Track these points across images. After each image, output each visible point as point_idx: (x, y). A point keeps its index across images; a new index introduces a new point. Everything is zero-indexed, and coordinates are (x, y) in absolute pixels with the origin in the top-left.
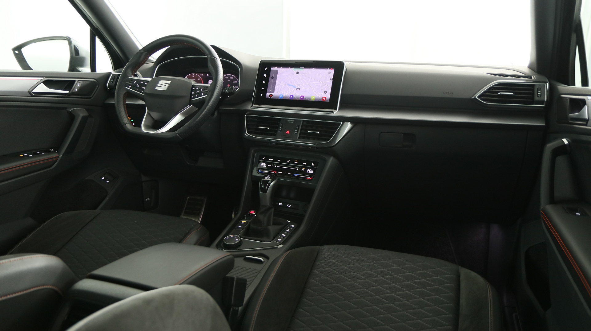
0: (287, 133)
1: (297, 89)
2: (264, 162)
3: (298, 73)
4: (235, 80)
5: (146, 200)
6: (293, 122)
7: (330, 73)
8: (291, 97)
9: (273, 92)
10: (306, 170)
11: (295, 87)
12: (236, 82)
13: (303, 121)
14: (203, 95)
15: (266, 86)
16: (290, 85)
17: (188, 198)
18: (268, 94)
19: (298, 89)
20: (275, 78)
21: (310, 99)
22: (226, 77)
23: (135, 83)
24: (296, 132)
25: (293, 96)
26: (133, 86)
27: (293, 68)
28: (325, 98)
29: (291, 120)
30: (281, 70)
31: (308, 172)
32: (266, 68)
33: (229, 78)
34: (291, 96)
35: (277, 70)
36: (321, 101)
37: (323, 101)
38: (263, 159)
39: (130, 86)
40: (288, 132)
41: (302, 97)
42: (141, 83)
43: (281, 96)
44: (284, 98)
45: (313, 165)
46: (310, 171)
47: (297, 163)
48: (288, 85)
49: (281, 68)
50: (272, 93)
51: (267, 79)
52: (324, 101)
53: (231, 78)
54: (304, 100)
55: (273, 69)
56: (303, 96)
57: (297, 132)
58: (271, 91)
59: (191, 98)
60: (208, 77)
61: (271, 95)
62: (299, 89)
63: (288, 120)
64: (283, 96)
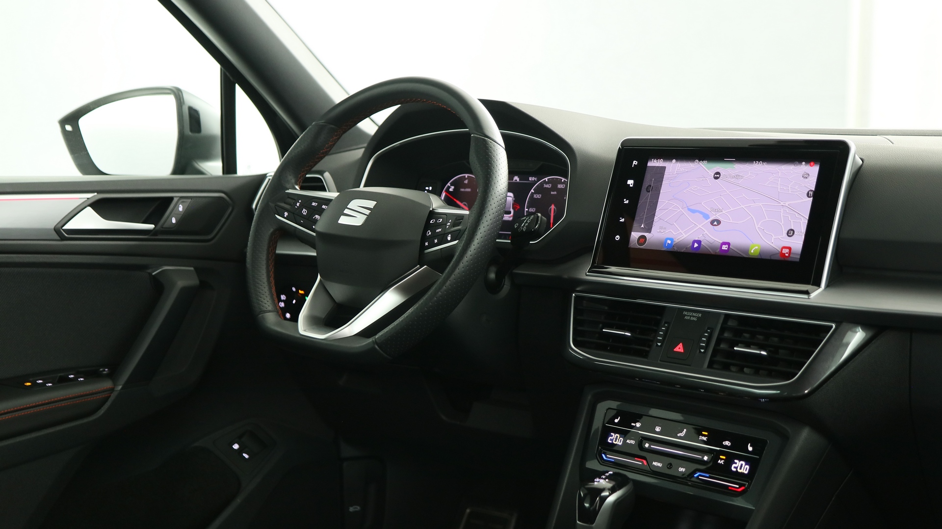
0: (676, 349)
1: (712, 223)
2: (616, 431)
3: (717, 175)
5: (351, 509)
6: (698, 318)
7: (806, 176)
8: (696, 245)
9: (649, 230)
10: (730, 461)
11: (706, 217)
13: (726, 315)
14: (449, 238)
15: (631, 212)
16: (693, 211)
17: (468, 511)
18: (635, 235)
19: (716, 222)
20: (656, 190)
21: (747, 251)
22: (547, 183)
23: (298, 204)
24: (702, 347)
25: (699, 242)
26: (294, 213)
27: (705, 162)
28: (787, 251)
29: (692, 313)
30: (674, 169)
31: (736, 468)
32: (635, 163)
33: (554, 188)
34: (695, 241)
35: (664, 168)
36: (778, 258)
37: (782, 259)
38: (616, 421)
39: (286, 214)
40: (679, 348)
41: (725, 247)
42: (314, 204)
43: (669, 242)
44: (675, 249)
45: (750, 449)
46: (741, 467)
47: (705, 439)
48: (689, 209)
49: (674, 161)
50: (646, 234)
51: (635, 194)
52: (786, 259)
53: (559, 186)
54: (729, 254)
55: (653, 163)
56: (728, 244)
57: (706, 348)
58: (643, 226)
59: (423, 248)
62: (719, 222)
63: (685, 313)
64: (674, 243)
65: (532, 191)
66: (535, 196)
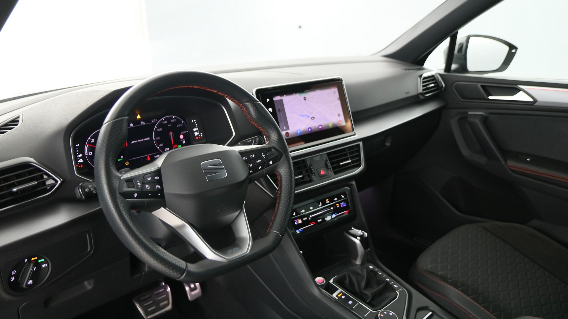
3: (305, 98)
4: (178, 122)
6: (320, 158)
7: (334, 93)
8: (310, 130)
9: (288, 129)
10: (340, 205)
11: (308, 117)
12: (181, 125)
13: (327, 153)
14: (271, 163)
16: (303, 116)
19: (313, 118)
20: (283, 110)
21: (328, 126)
22: (164, 121)
23: (139, 184)
25: (310, 128)
27: (298, 94)
28: (341, 122)
29: (317, 157)
30: (287, 100)
31: (343, 206)
32: (268, 100)
33: (169, 122)
34: (309, 128)
35: (282, 100)
38: (294, 214)
40: (322, 172)
41: (320, 127)
43: (299, 131)
44: (303, 134)
45: (343, 197)
47: (328, 202)
48: (301, 116)
49: (285, 96)
50: (288, 131)
51: (274, 114)
53: (172, 121)
54: (323, 129)
55: (276, 98)
57: (330, 168)
58: (284, 128)
60: (132, 128)
61: (287, 134)
63: (314, 158)
64: (301, 131)
65: (156, 127)
66: (158, 130)
